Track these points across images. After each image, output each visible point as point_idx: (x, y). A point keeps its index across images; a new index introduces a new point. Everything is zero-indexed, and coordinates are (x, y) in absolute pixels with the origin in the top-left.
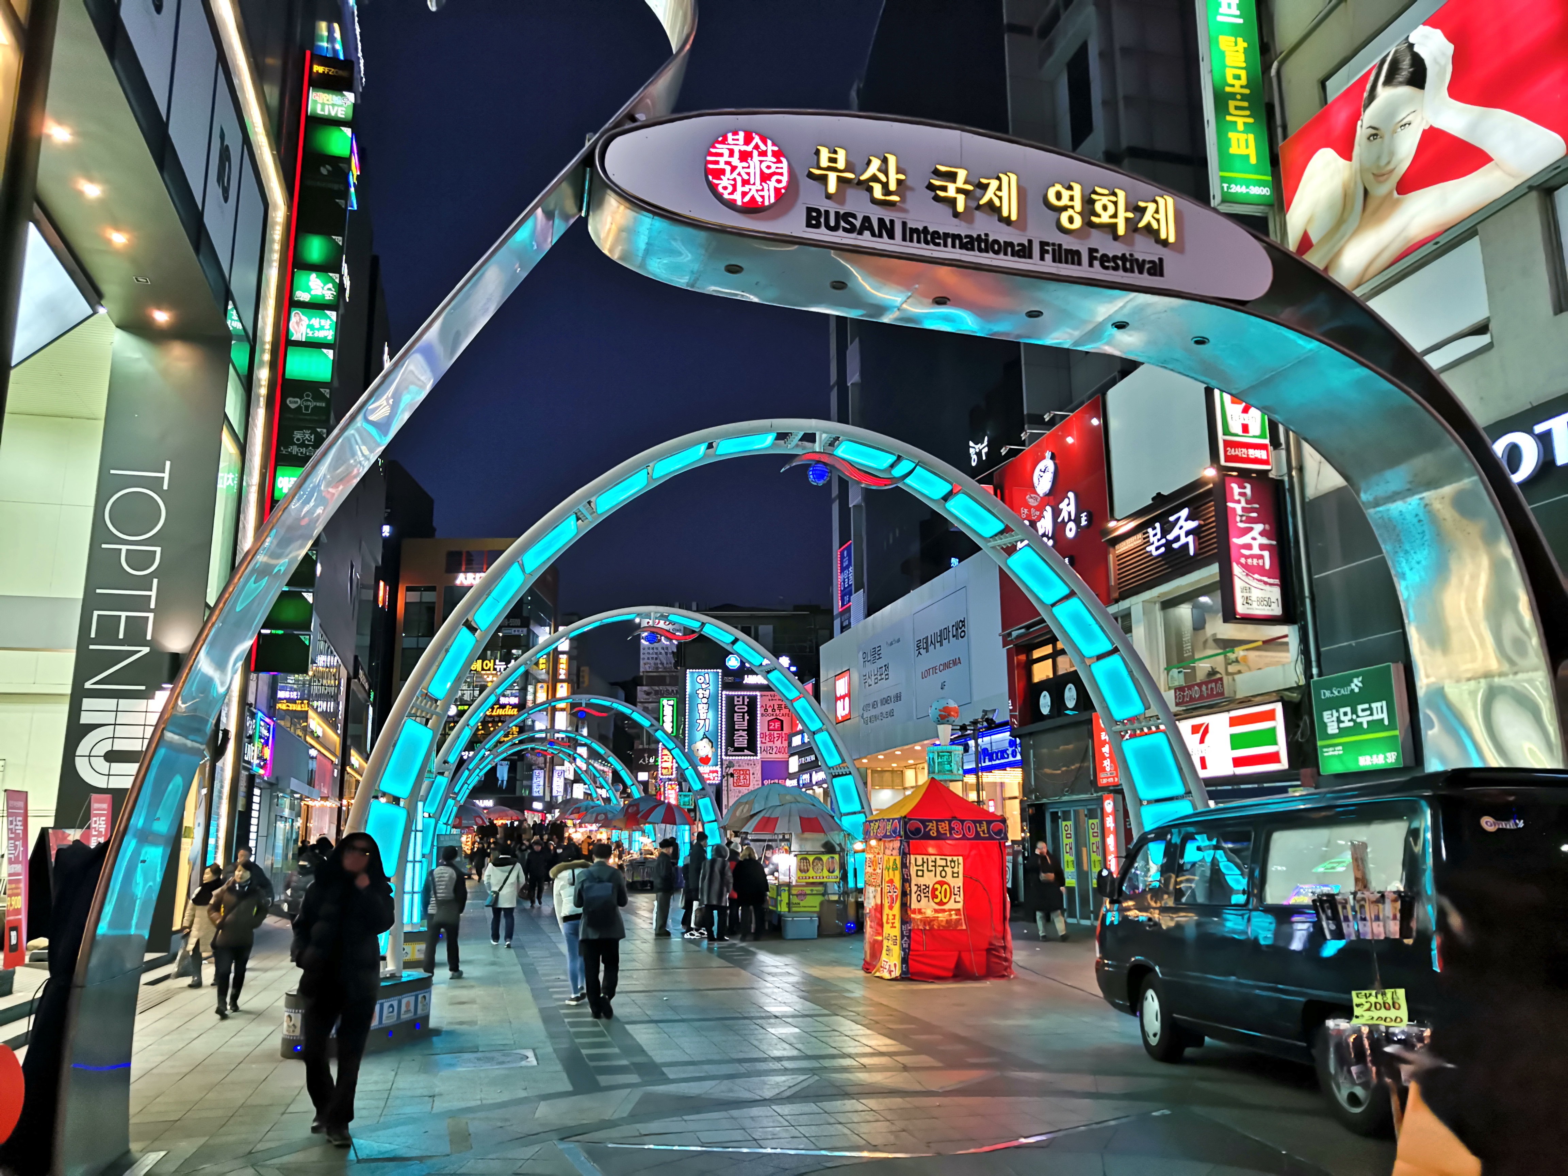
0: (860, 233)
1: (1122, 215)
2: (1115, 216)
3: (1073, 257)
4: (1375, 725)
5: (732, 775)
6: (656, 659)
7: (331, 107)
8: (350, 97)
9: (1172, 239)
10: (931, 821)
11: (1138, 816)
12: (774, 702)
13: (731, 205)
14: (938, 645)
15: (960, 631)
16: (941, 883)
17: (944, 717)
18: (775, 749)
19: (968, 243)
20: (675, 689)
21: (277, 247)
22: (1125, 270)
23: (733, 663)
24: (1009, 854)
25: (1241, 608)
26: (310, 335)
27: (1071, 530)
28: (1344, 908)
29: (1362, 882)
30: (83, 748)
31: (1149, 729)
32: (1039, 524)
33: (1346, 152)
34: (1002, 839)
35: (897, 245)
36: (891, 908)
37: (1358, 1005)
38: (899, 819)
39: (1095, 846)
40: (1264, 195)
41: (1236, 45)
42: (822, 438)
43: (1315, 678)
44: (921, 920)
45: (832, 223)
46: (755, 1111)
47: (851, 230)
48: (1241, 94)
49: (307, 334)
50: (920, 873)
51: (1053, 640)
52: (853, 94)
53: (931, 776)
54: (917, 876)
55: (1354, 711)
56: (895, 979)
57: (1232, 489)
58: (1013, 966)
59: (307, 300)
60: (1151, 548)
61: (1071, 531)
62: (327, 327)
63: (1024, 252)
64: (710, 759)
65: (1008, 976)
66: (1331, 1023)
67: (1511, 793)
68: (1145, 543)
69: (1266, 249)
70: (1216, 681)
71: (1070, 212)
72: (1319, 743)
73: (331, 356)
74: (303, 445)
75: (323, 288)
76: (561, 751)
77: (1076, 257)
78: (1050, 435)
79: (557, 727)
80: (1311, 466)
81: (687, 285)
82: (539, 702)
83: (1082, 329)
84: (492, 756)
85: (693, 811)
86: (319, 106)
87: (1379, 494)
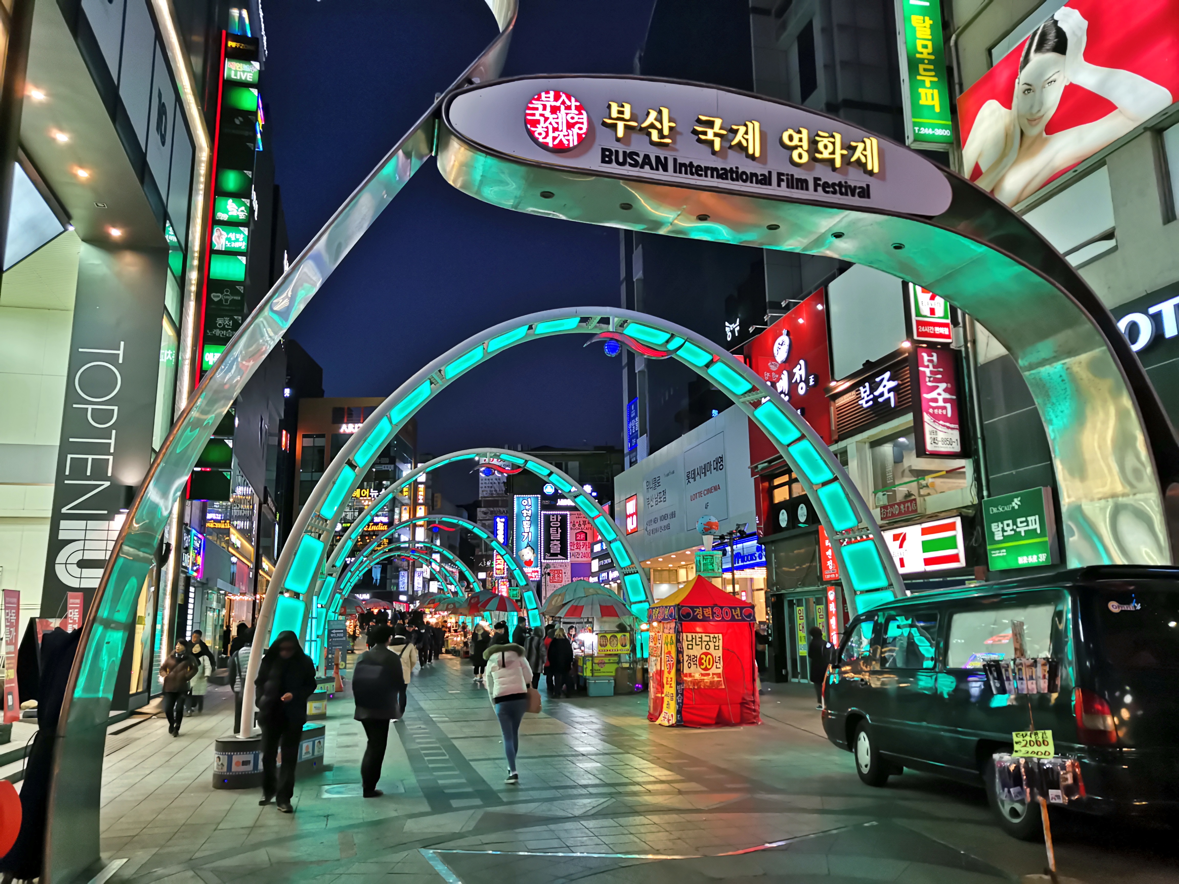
0: (642, 167)
1: (839, 152)
2: (833, 153)
3: (802, 184)
4: (1031, 533)
5: (549, 574)
6: (491, 487)
7: (242, 73)
8: (257, 65)
9: (876, 170)
10: (698, 607)
11: (853, 602)
12: (580, 519)
13: (544, 146)
14: (703, 475)
15: (719, 465)
16: (706, 654)
17: (708, 529)
18: (581, 555)
19: (724, 174)
20: (504, 509)
21: (202, 179)
22: (841, 193)
23: (549, 490)
25: (930, 447)
26: (228, 245)
27: (802, 388)
28: (1007, 670)
29: (1020, 651)
30: (61, 558)
31: (861, 537)
32: (778, 385)
33: (1007, 103)
34: (751, 620)
35: (669, 176)
36: (669, 673)
37: (1017, 743)
38: (674, 606)
40: (946, 136)
41: (924, 22)
42: (614, 321)
43: (986, 499)
44: (691, 682)
45: (621, 160)
46: (568, 825)
47: (636, 164)
48: (928, 60)
49: (226, 245)
50: (690, 647)
51: (789, 471)
52: (637, 61)
53: (698, 574)
54: (688, 649)
55: (1015, 523)
56: (672, 726)
57: (922, 357)
58: (761, 715)
59: (225, 219)
60: (862, 402)
61: (802, 390)
62: (241, 239)
63: (766, 180)
64: (532, 562)
65: (757, 723)
66: (996, 756)
67: (1131, 584)
68: (857, 398)
69: (946, 177)
70: (911, 501)
71: (800, 150)
72: (989, 547)
73: (244, 262)
74: (223, 329)
75: (237, 210)
76: (420, 557)
77: (804, 185)
78: (786, 317)
79: (417, 539)
80: (981, 340)
81: (512, 207)
82: (403, 520)
83: (809, 238)
84: (368, 561)
85: (519, 601)
86: (233, 72)
87: (1032, 360)
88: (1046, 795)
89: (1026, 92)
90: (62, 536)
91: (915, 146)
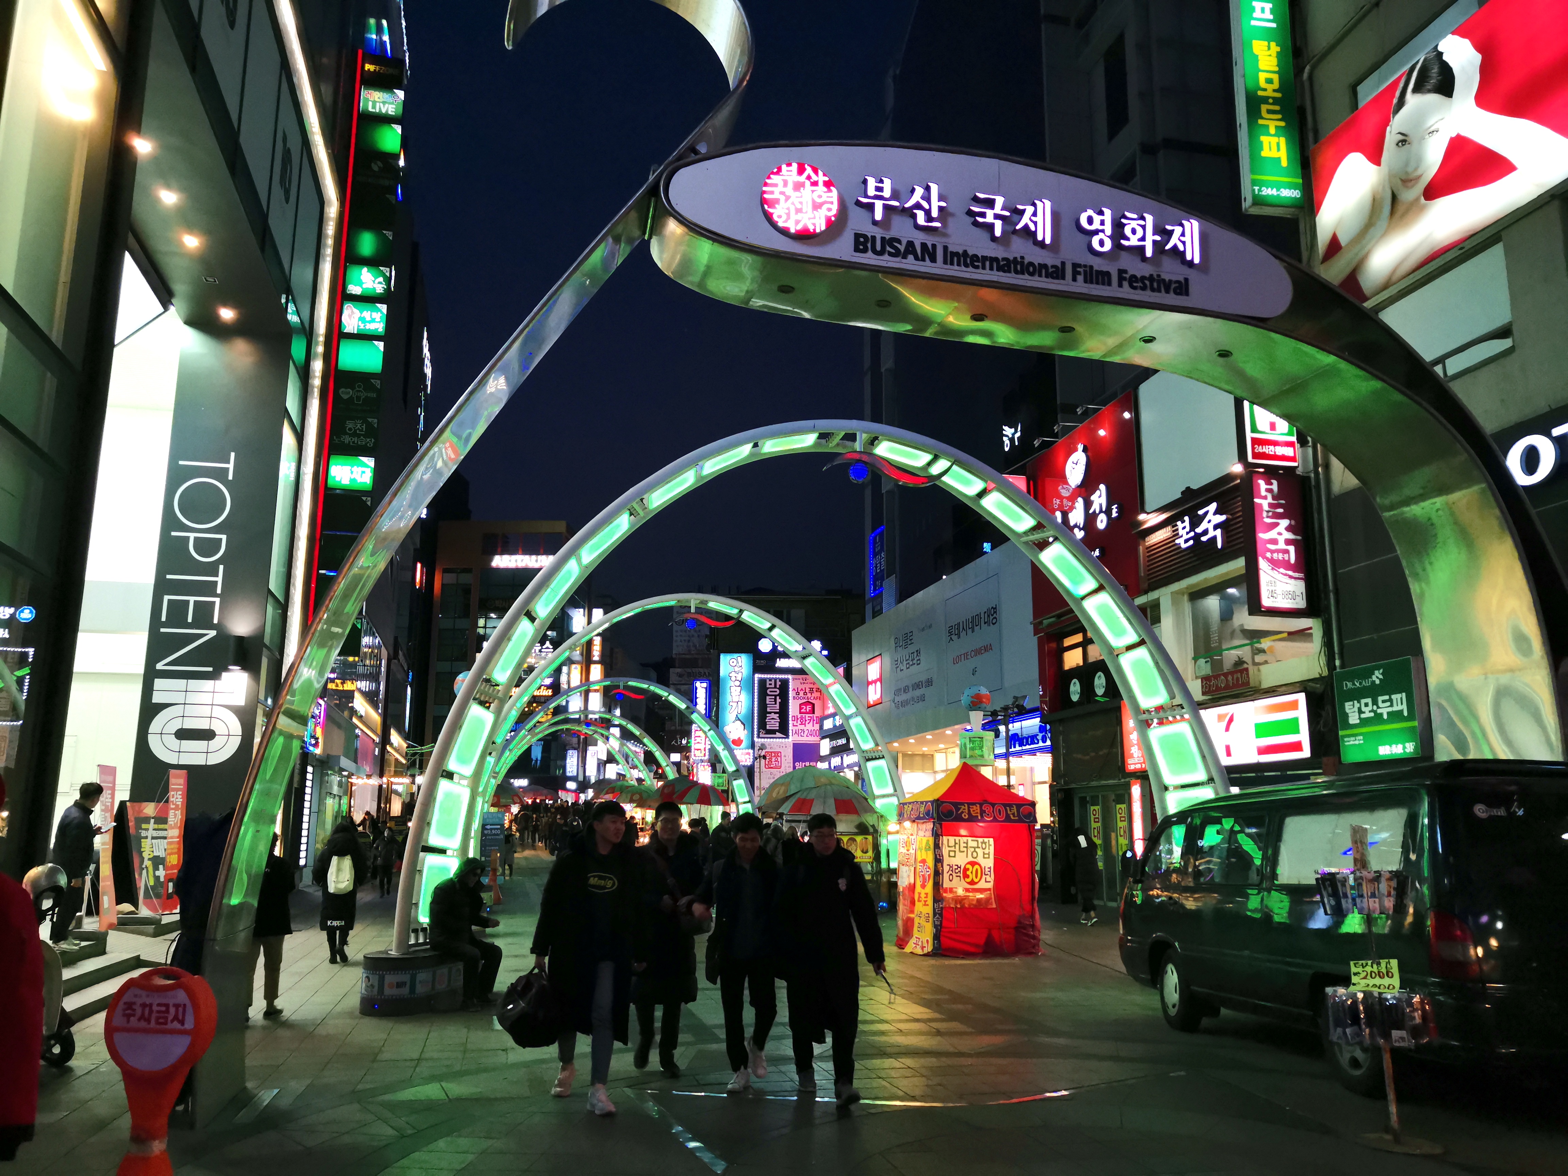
0: (904, 257)
1: (1150, 238)
2: (1143, 239)
3: (1103, 278)
4: (1396, 716)
5: (764, 757)
6: (689, 641)
7: (382, 105)
8: (400, 94)
9: (1197, 261)
10: (963, 804)
11: (1163, 800)
12: (805, 686)
13: (784, 232)
14: (969, 631)
15: (991, 618)
16: (973, 864)
17: (976, 703)
18: (806, 732)
19: (1005, 265)
20: (707, 671)
21: (330, 242)
22: (1153, 290)
23: (765, 646)
24: (1038, 838)
25: (1267, 601)
26: (362, 327)
27: (1102, 521)
28: (1344, 886)
29: (1361, 862)
30: (156, 725)
31: (1174, 717)
32: (1070, 515)
33: (1375, 157)
34: (1031, 822)
35: (938, 268)
36: (923, 886)
37: (1355, 974)
38: (932, 802)
39: (1122, 830)
40: (1295, 198)
41: (1269, 49)
42: (862, 438)
43: (1338, 670)
44: (953, 899)
45: (878, 248)
47: (896, 254)
48: (1274, 98)
49: (358, 326)
50: (952, 854)
51: (1083, 630)
53: (964, 760)
54: (949, 856)
55: (1375, 703)
56: (927, 955)
57: (1259, 484)
58: (1041, 943)
59: (359, 293)
60: (1180, 541)
61: (1102, 523)
62: (378, 319)
63: (1057, 273)
64: (742, 741)
65: (1036, 954)
66: (1329, 990)
67: (1513, 783)
68: (1174, 536)
69: (1285, 267)
70: (1241, 671)
71: (1101, 235)
72: (1341, 733)
73: (382, 348)
74: (355, 434)
75: (374, 282)
76: (596, 732)
77: (1106, 278)
78: (1082, 427)
79: (590, 708)
80: (1336, 465)
81: (742, 302)
82: (573, 685)
83: (1111, 342)
84: (529, 737)
85: (727, 792)
86: (370, 104)
87: (1394, 498)
88: (1387, 1036)
90: (157, 698)
91: (1255, 211)
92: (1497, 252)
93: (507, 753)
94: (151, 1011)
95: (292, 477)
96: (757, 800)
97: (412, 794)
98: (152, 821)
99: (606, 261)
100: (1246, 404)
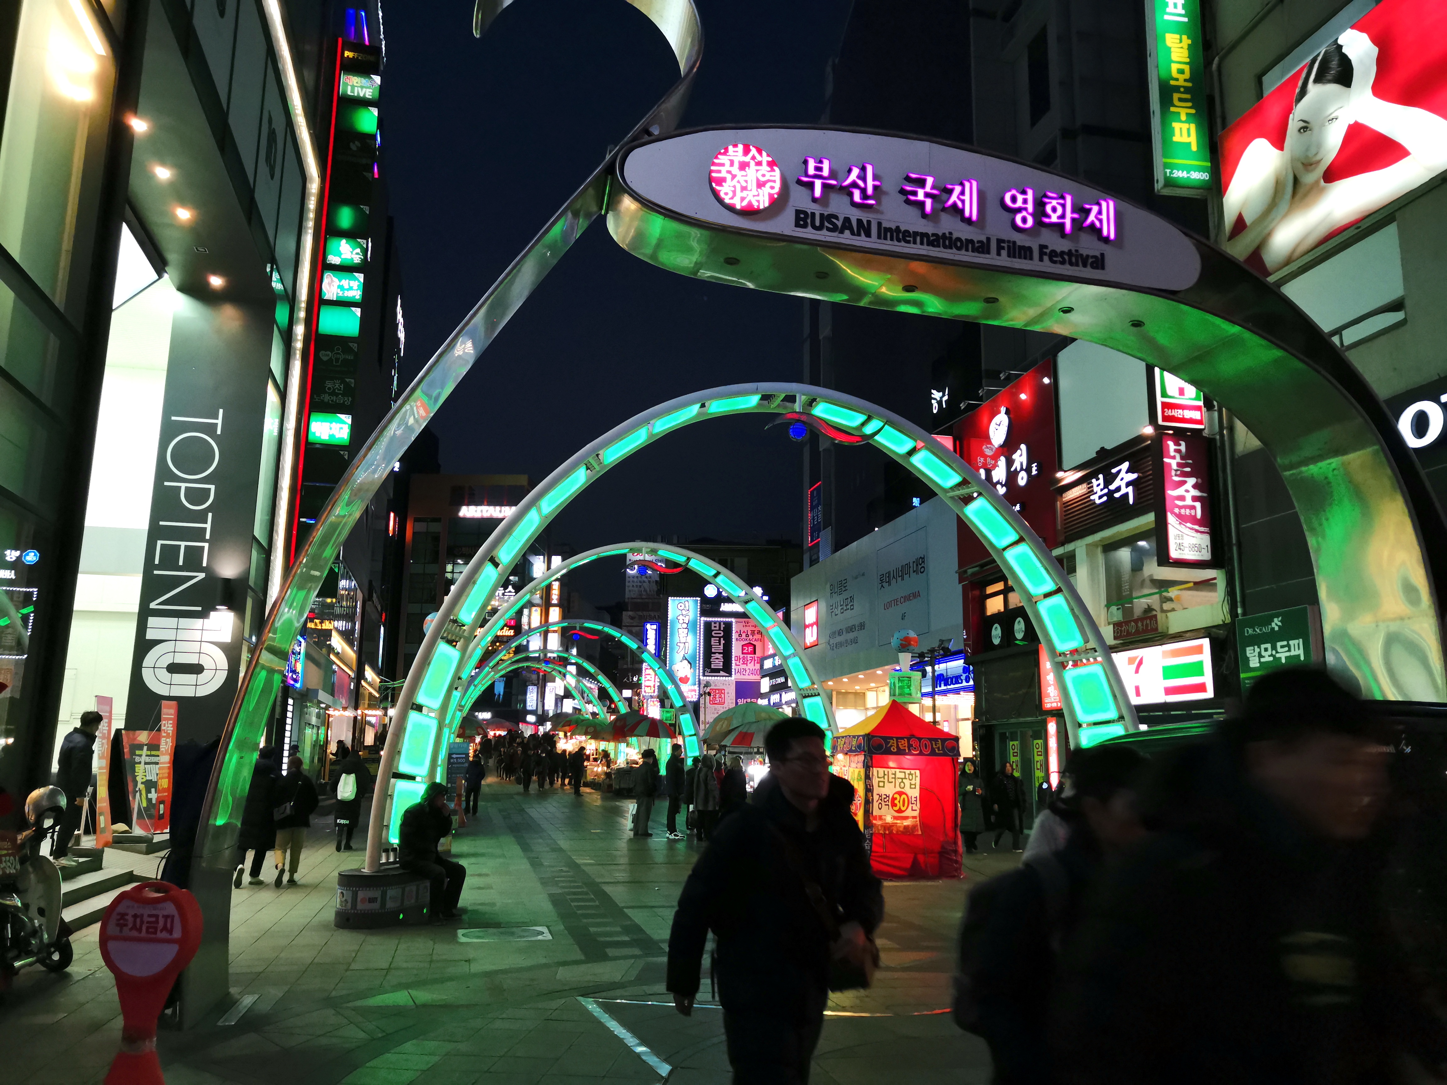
0: (842, 232)
1: (1069, 215)
2: (1063, 216)
3: (1025, 252)
5: (709, 694)
6: (641, 587)
7: (360, 89)
8: (377, 79)
9: (1112, 236)
10: (892, 738)
11: (1077, 735)
12: (747, 628)
13: (731, 208)
14: (899, 579)
15: (919, 567)
16: (900, 793)
17: (905, 646)
18: (748, 671)
19: (934, 240)
20: (656, 614)
21: (312, 215)
22: (1071, 264)
23: (710, 591)
25: (1174, 553)
26: (341, 294)
27: (1022, 479)
30: (149, 660)
31: (1088, 660)
32: (993, 473)
33: (1279, 142)
34: (955, 755)
35: (872, 242)
38: (864, 736)
39: (1039, 764)
40: (1204, 180)
41: (1181, 41)
42: (801, 400)
43: (1240, 617)
44: (882, 826)
45: (817, 223)
47: (834, 229)
48: (1185, 87)
49: (337, 293)
50: (881, 784)
51: (1003, 578)
53: (893, 698)
54: (879, 786)
55: (1274, 648)
57: (1168, 445)
58: (963, 867)
59: (338, 263)
60: (1095, 497)
61: (1022, 480)
62: (355, 287)
63: (983, 248)
64: (689, 679)
65: (958, 877)
67: (1402, 723)
68: (1089, 492)
69: (1195, 245)
70: (1150, 618)
71: (1024, 213)
72: (1242, 675)
73: (359, 314)
74: (333, 393)
75: (352, 252)
76: (554, 669)
77: (1028, 253)
78: (1005, 391)
79: (549, 647)
80: (1240, 427)
81: (691, 273)
82: (533, 626)
83: (1032, 312)
84: (493, 673)
85: (674, 725)
86: (349, 88)
87: (1294, 458)
89: (1302, 131)
90: (150, 635)
91: (1166, 192)
92: (1391, 230)
93: (472, 687)
94: (142, 922)
95: (276, 432)
96: (702, 733)
97: (385, 726)
98: (145, 748)
99: (566, 234)
100: (1157, 370)
